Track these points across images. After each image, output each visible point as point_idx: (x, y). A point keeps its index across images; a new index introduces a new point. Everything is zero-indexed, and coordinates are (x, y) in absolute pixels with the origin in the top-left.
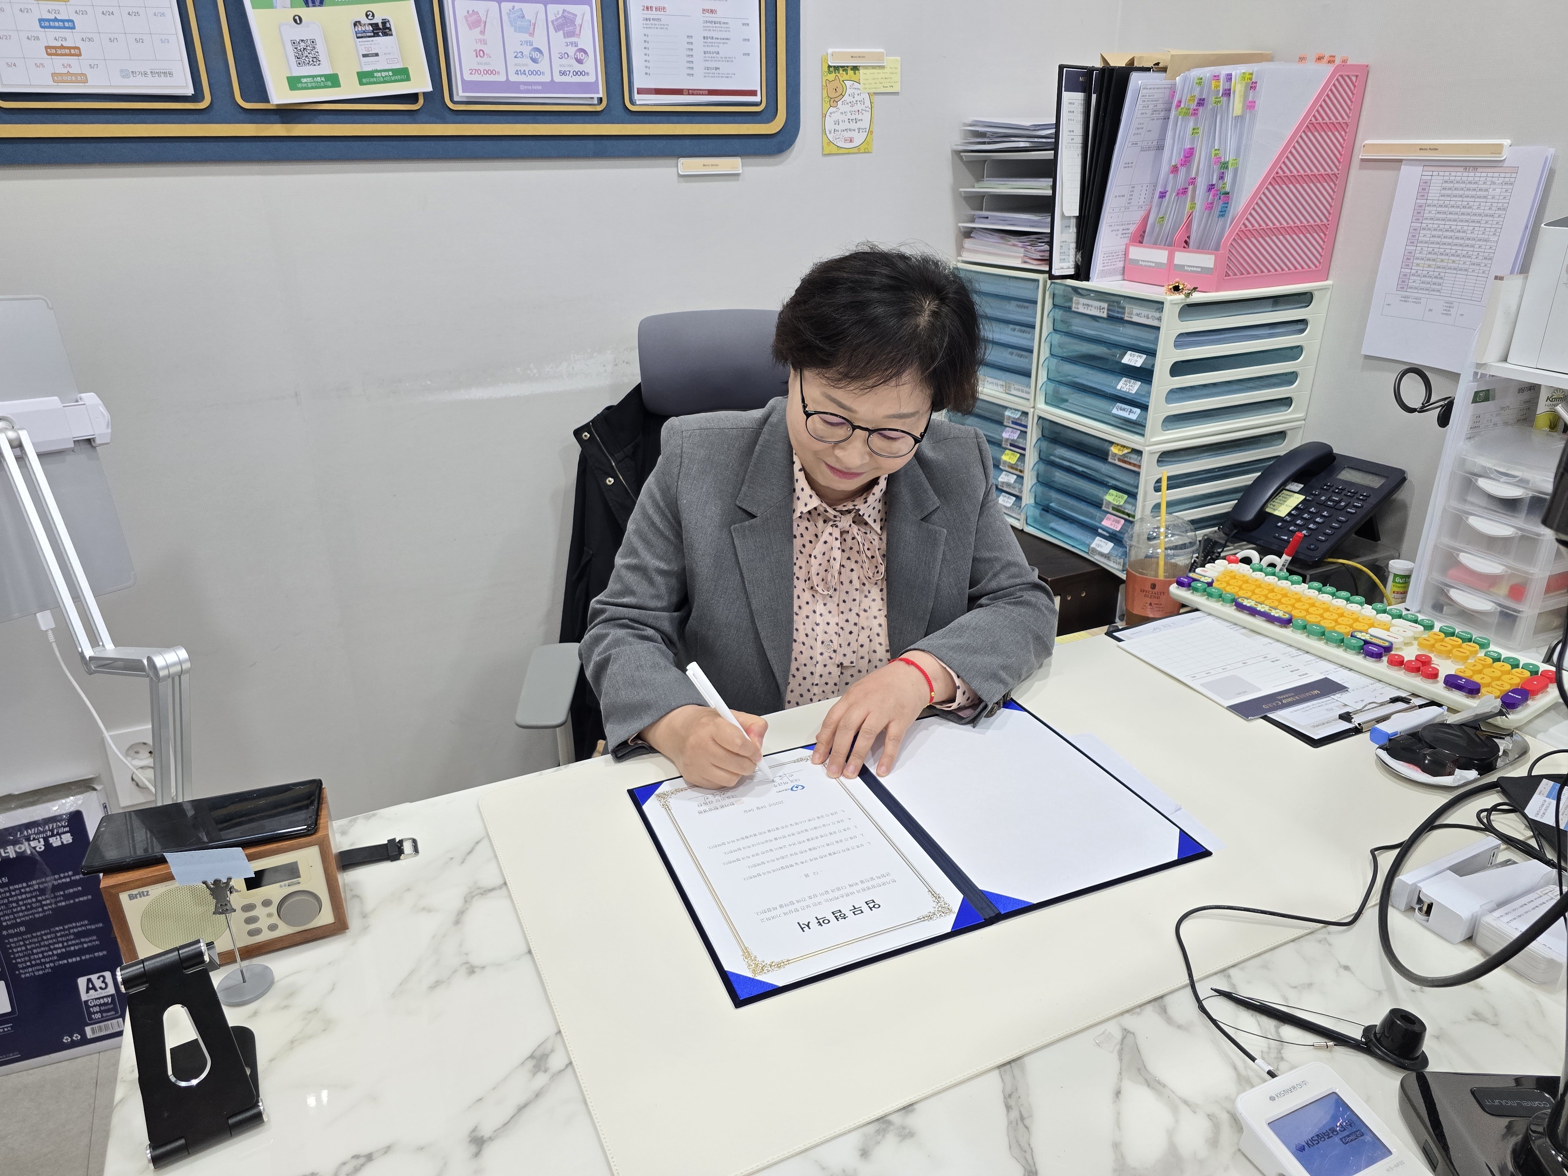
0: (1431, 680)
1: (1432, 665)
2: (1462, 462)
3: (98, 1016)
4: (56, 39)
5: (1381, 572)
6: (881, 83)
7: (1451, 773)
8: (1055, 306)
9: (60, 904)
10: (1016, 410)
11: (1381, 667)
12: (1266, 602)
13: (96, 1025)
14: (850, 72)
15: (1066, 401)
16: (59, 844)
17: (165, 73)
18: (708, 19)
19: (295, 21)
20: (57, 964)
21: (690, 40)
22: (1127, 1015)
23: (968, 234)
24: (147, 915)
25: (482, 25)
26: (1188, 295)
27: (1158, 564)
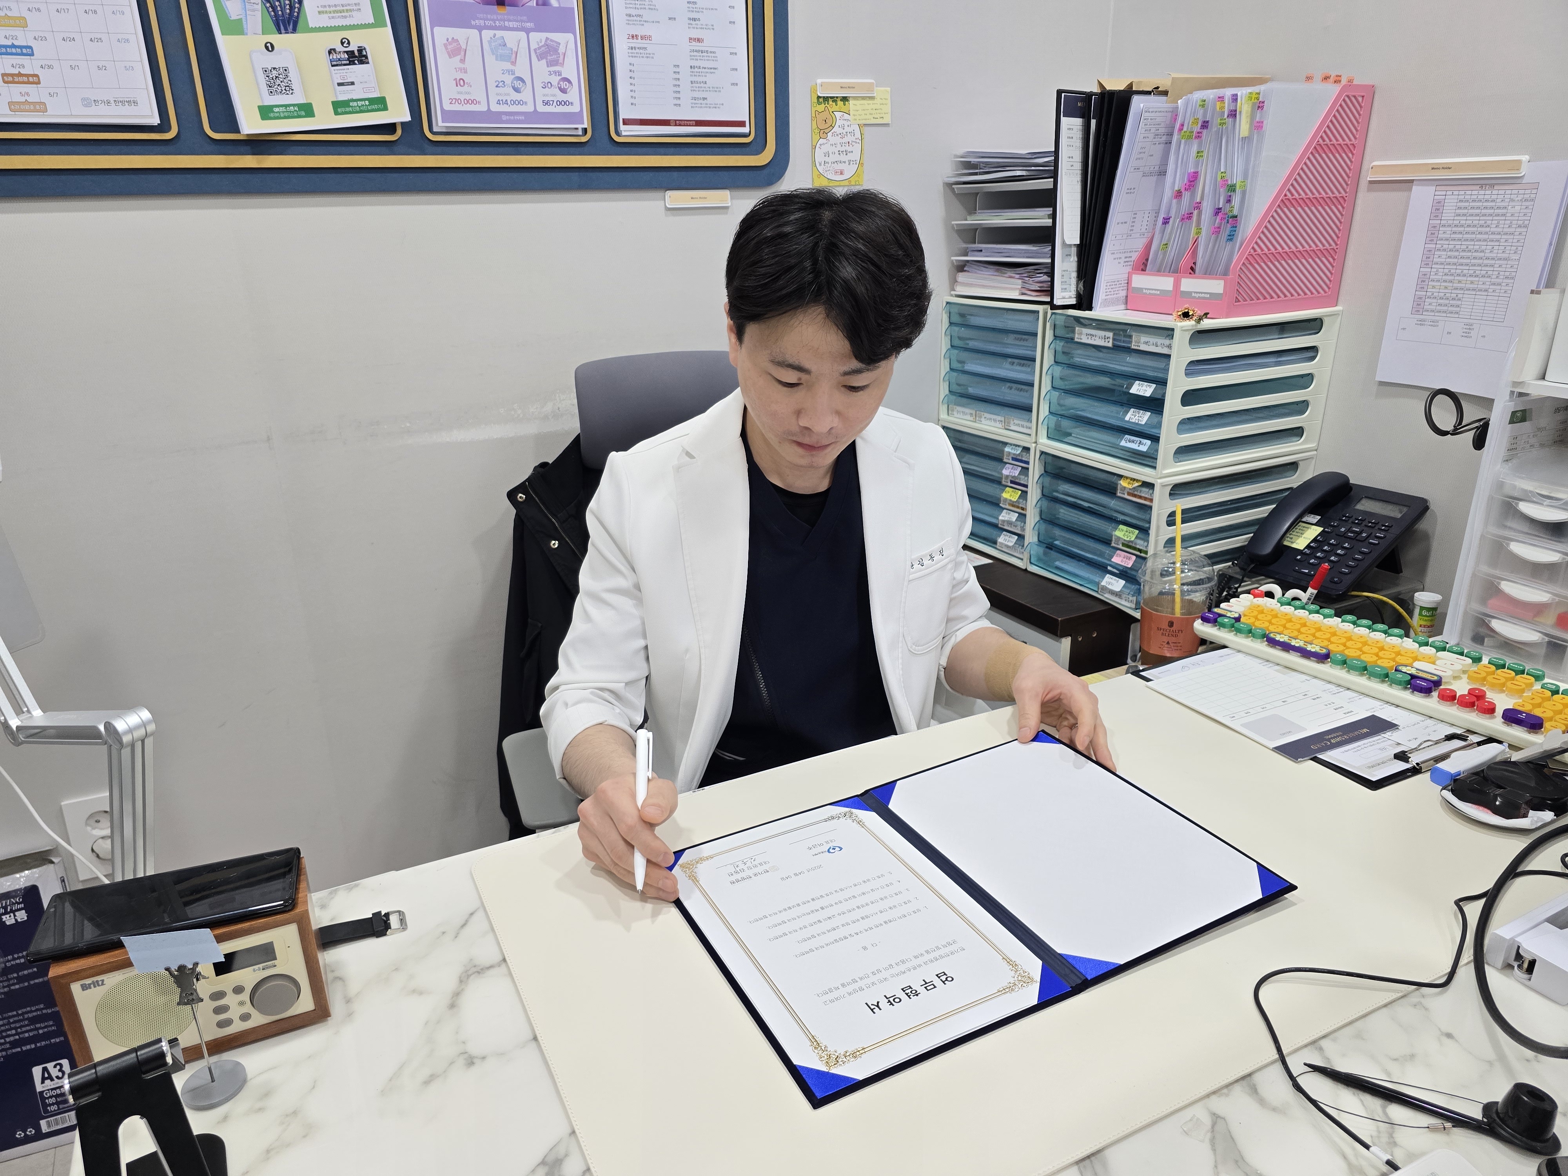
0: (1488, 716)
1: (1487, 700)
2: (1501, 485)
3: (55, 1107)
4: (13, 66)
5: (1407, 604)
6: (871, 114)
7: (1525, 816)
8: (1056, 337)
9: (12, 988)
10: (1017, 446)
11: (1432, 703)
12: (1300, 637)
13: (52, 1118)
14: (840, 103)
15: (1070, 434)
16: (13, 921)
17: (129, 102)
18: (695, 48)
19: (267, 48)
20: (9, 1052)
21: (677, 70)
22: (1214, 1097)
23: (961, 267)
24: (103, 1007)
25: (463, 53)
26: (1200, 319)
27: (1173, 601)
